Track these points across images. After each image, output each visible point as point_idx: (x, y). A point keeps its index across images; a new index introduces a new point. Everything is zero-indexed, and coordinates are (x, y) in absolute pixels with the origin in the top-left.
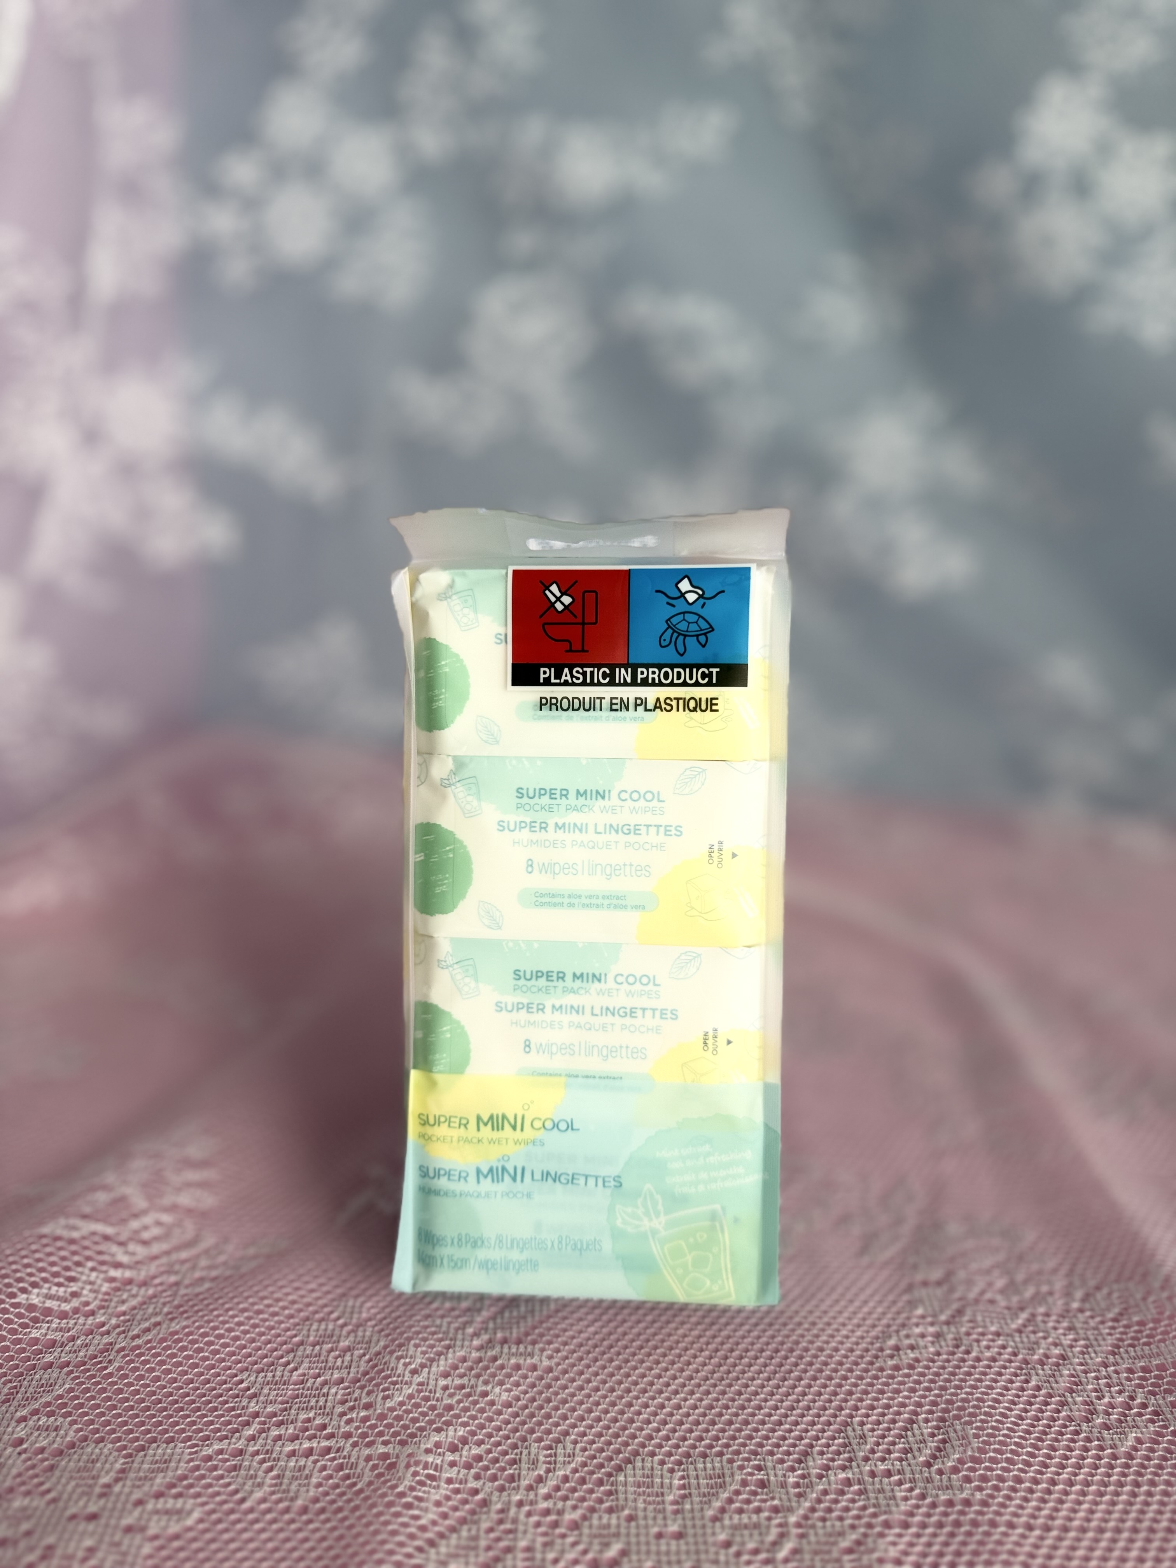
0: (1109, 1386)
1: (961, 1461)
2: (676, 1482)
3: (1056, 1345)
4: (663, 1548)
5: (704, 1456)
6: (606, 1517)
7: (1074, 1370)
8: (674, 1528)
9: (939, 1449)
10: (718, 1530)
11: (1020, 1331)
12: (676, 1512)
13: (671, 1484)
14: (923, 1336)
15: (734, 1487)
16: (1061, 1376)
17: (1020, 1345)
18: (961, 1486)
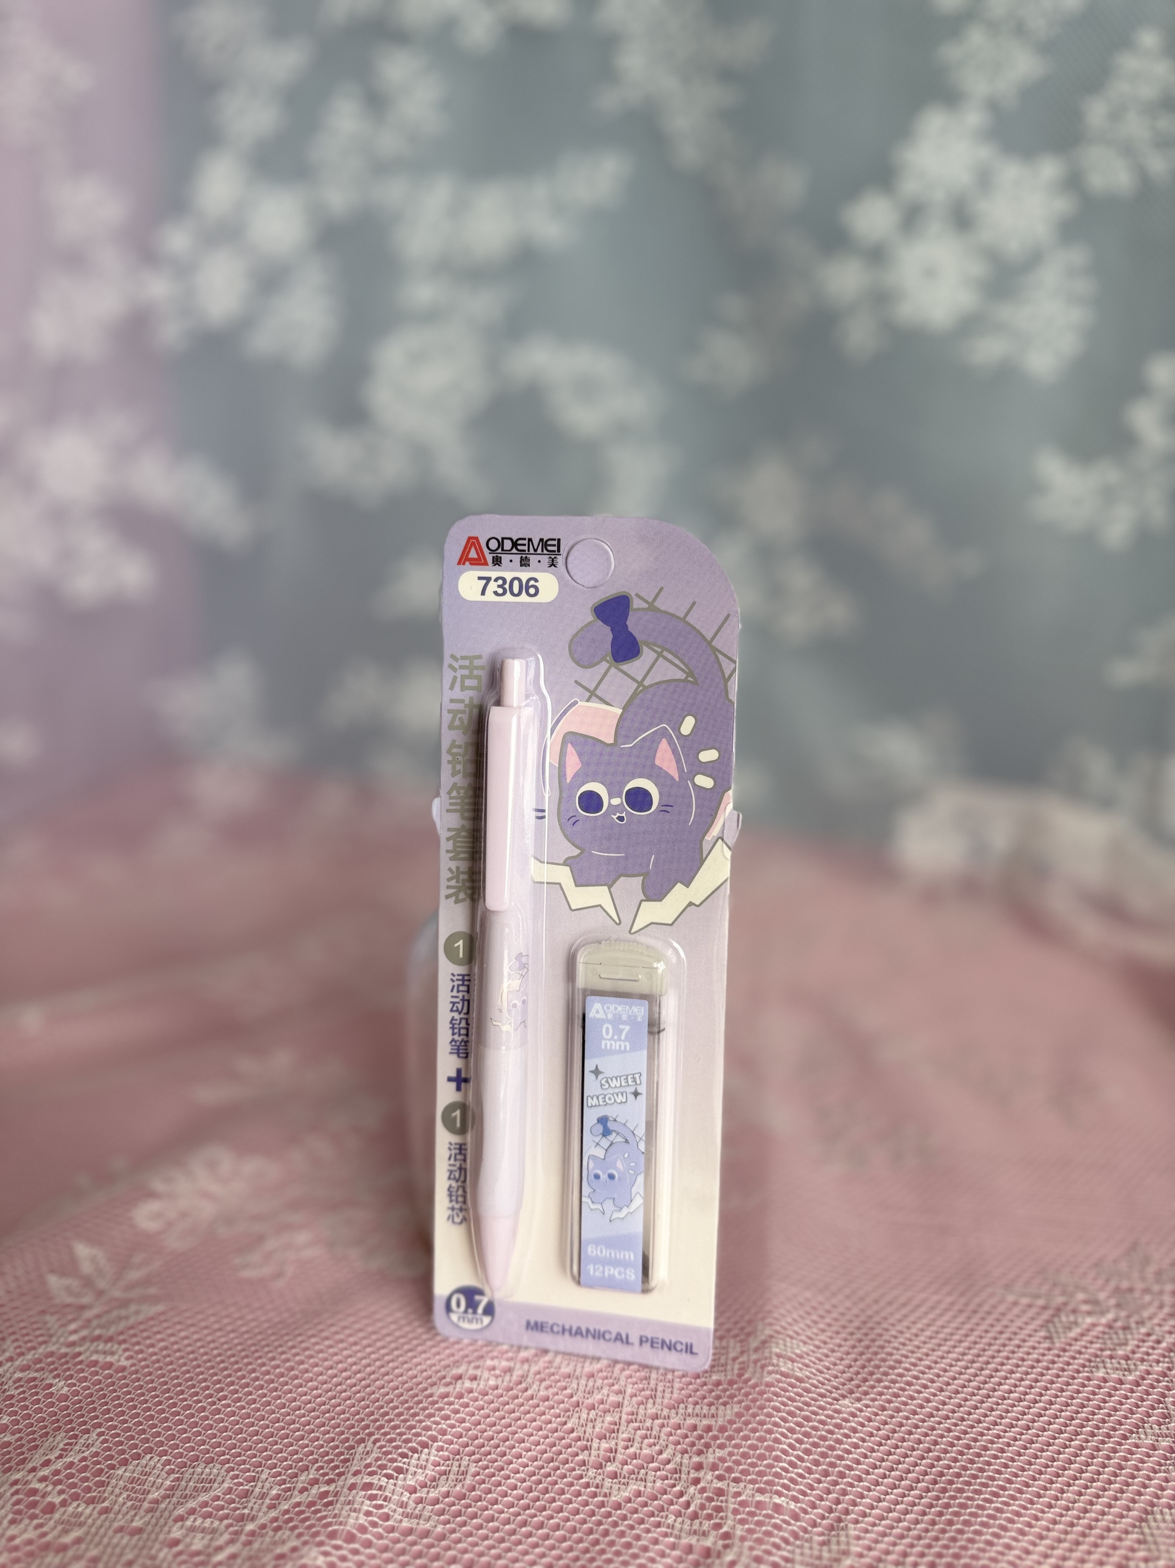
0: (646, 1437)
1: (447, 1494)
2: (168, 1483)
3: (619, 1392)
4: (115, 1540)
5: (212, 1460)
6: (83, 1506)
7: (620, 1418)
8: (137, 1523)
9: (434, 1479)
10: (175, 1529)
11: (591, 1376)
12: (150, 1510)
13: (162, 1484)
14: (494, 1369)
15: (218, 1493)
16: (603, 1422)
17: (582, 1388)
18: (430, 1517)
